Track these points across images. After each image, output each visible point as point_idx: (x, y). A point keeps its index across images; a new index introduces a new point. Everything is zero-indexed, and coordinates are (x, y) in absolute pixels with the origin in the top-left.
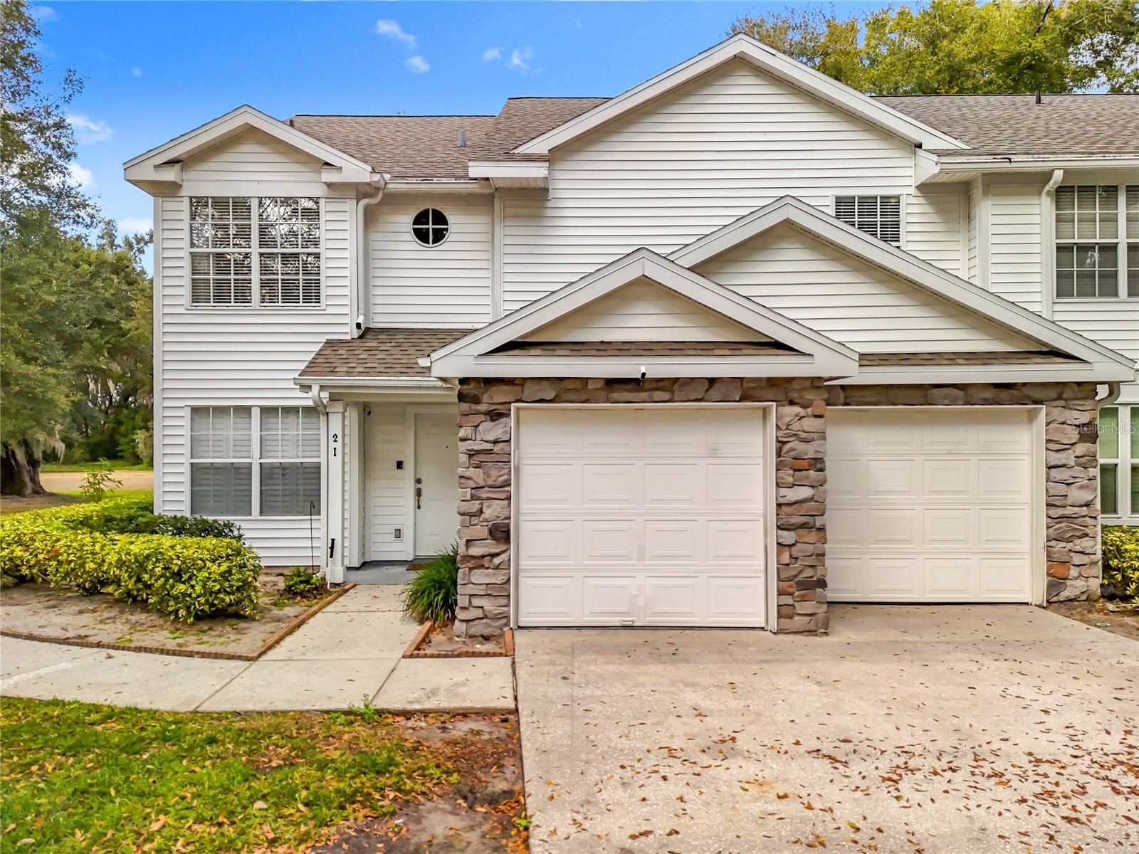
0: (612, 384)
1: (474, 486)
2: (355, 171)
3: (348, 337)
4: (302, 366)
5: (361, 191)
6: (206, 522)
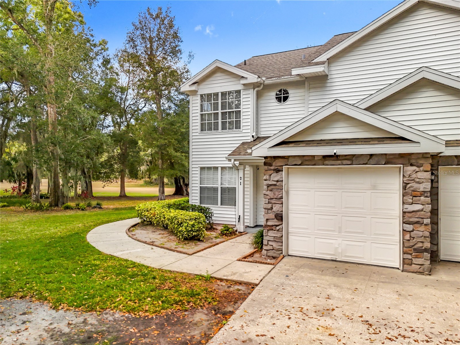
0: (325, 157)
1: (269, 198)
2: (252, 78)
3: (250, 141)
4: (230, 152)
5: (254, 86)
6: (202, 207)
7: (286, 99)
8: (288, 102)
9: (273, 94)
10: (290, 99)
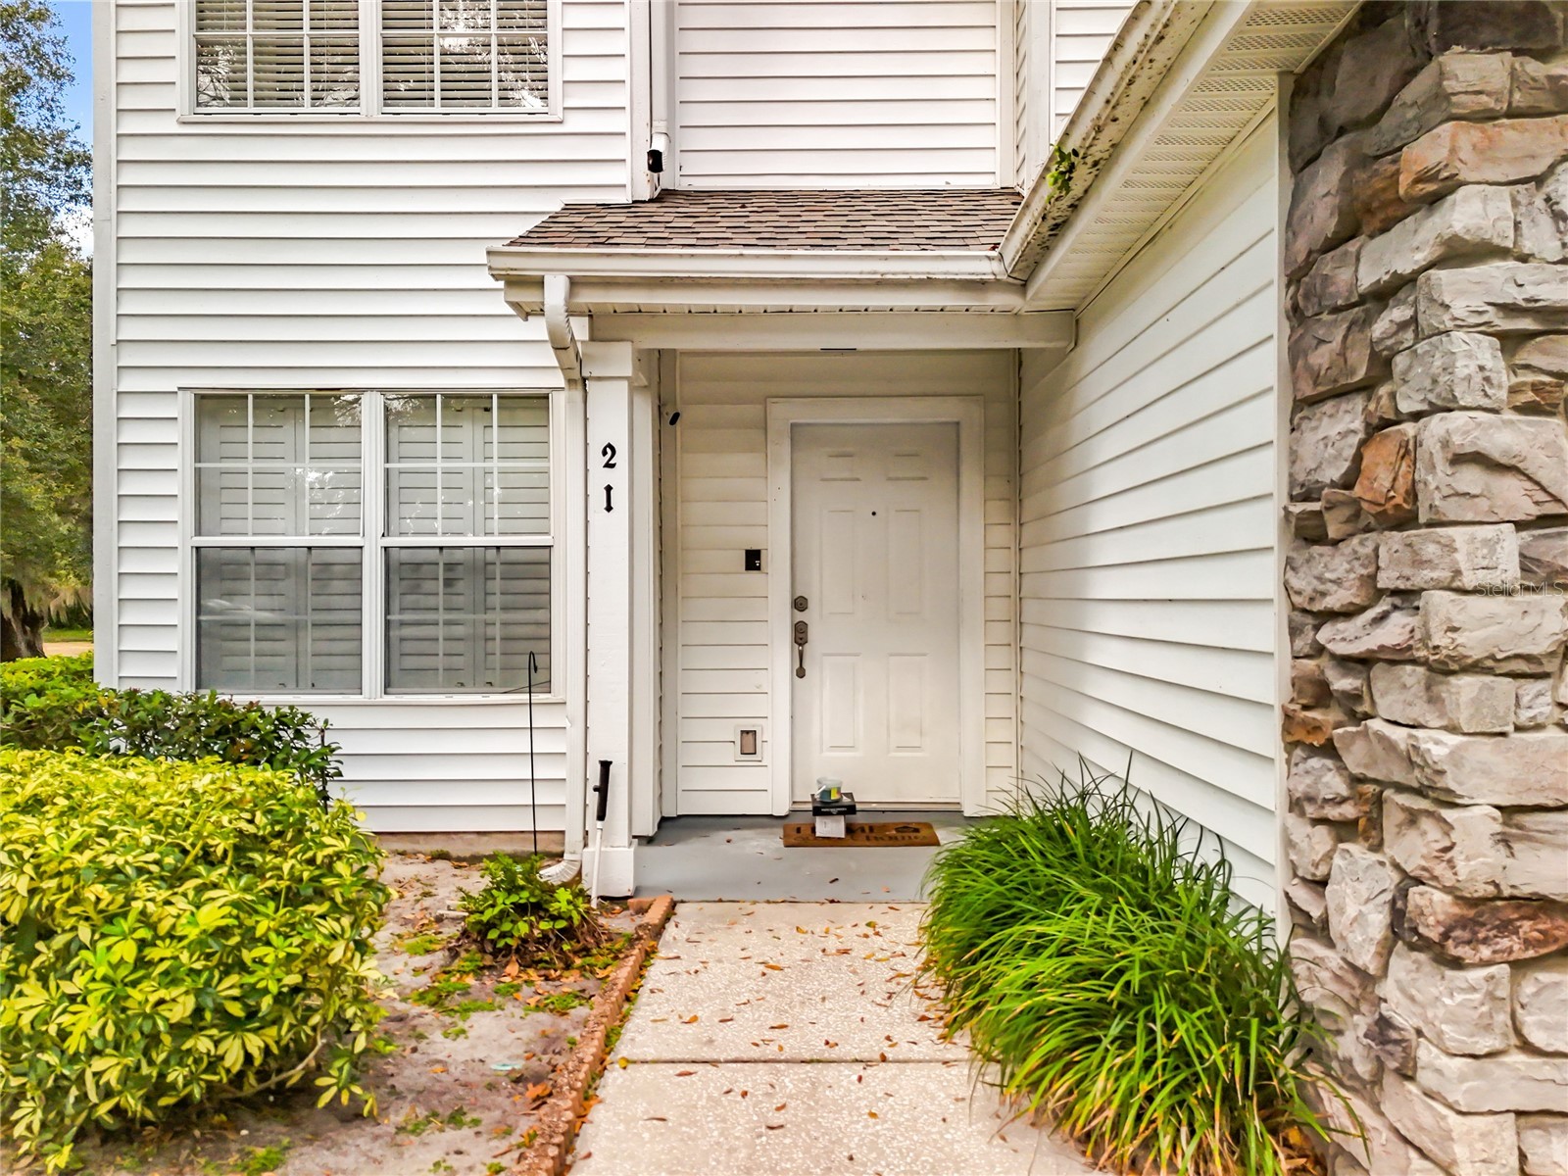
1: (1528, 509)
3: (624, 198)
4: (518, 228)
6: (227, 707)
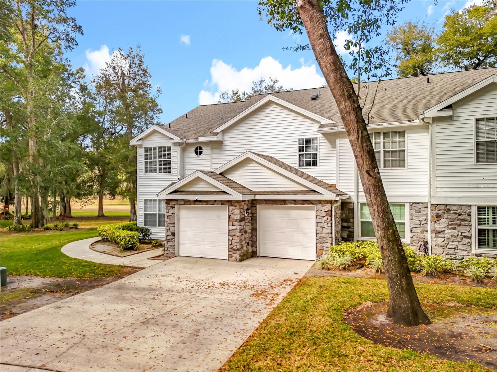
1: (168, 223)
7: (201, 153)
8: (202, 155)
9: (193, 150)
10: (203, 153)
